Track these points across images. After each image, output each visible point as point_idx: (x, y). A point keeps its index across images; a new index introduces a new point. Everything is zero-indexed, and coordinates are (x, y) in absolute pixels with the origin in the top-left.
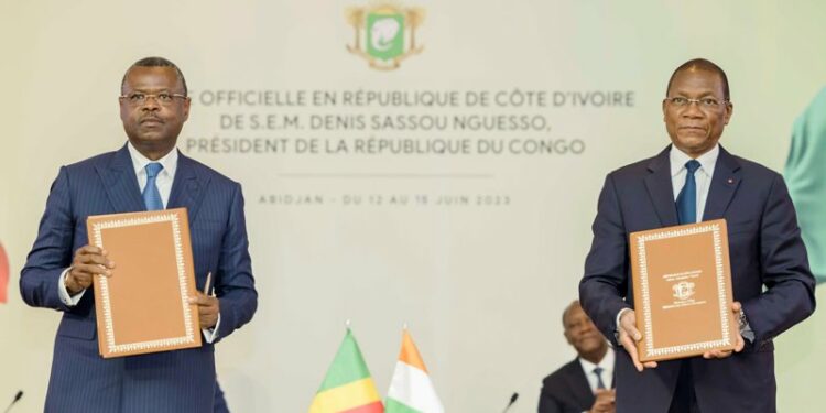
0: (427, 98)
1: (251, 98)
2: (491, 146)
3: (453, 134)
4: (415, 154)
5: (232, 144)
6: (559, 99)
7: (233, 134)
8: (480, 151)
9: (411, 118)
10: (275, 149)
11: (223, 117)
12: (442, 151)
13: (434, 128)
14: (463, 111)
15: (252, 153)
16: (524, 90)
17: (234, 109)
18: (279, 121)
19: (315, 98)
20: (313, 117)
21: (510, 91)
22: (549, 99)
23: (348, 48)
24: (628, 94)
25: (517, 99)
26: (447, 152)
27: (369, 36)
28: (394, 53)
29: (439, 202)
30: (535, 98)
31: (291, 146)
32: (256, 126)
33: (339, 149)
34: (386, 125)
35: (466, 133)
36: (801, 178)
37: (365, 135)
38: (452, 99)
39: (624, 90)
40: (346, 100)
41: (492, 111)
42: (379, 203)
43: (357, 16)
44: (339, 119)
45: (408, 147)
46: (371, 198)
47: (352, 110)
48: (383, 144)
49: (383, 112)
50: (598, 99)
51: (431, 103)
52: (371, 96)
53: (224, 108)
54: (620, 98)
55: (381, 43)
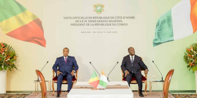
0: (105, 18)
1: (80, 18)
2: (114, 24)
6: (124, 18)
7: (77, 23)
8: (113, 25)
9: (103, 21)
10: (83, 25)
11: (76, 21)
12: (107, 25)
13: (106, 22)
14: (110, 19)
15: (80, 26)
17: (77, 19)
18: (84, 21)
19: (89, 18)
20: (89, 20)
21: (117, 16)
22: (122, 18)
23: (94, 10)
25: (118, 18)
27: (97, 9)
28: (100, 11)
30: (120, 17)
31: (86, 25)
32: (81, 22)
33: (92, 25)
35: (111, 23)
36: (158, 29)
37: (96, 23)
38: (109, 18)
39: (133, 16)
41: (114, 19)
42: (98, 33)
43: (95, 6)
44: (92, 21)
45: (102, 25)
47: (94, 19)
48: (99, 24)
49: (99, 20)
50: (129, 18)
51: (106, 18)
52: (97, 17)
53: (76, 19)
54: (133, 18)
55: (98, 10)
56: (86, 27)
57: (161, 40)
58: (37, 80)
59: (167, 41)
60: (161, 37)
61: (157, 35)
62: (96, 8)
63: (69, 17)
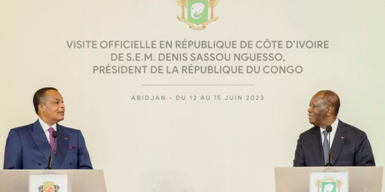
0: (220, 44)
1: (127, 45)
2: (253, 69)
3: (234, 63)
4: (214, 74)
5: (117, 69)
6: (289, 44)
7: (118, 63)
8: (248, 72)
9: (211, 55)
10: (140, 72)
11: (112, 54)
12: (228, 72)
14: (239, 51)
15: (127, 73)
16: (271, 39)
17: (118, 50)
19: (161, 44)
20: (160, 54)
21: (263, 40)
22: (284, 44)
23: (178, 17)
24: (326, 42)
25: (267, 44)
26: (230, 73)
27: (189, 12)
30: (276, 44)
31: (148, 70)
32: (130, 59)
33: (174, 71)
34: (198, 58)
35: (241, 63)
37: (187, 64)
38: (233, 44)
39: (323, 40)
40: (177, 45)
41: (254, 51)
42: (194, 99)
43: (183, 1)
44: (173, 55)
45: (210, 70)
46: (191, 97)
47: (181, 51)
48: (197, 68)
49: (197, 52)
50: (310, 44)
51: (222, 47)
52: (191, 43)
53: (112, 50)
54: (322, 44)
55: (195, 15)
56: (148, 77)
62: (186, 10)
63: (88, 42)
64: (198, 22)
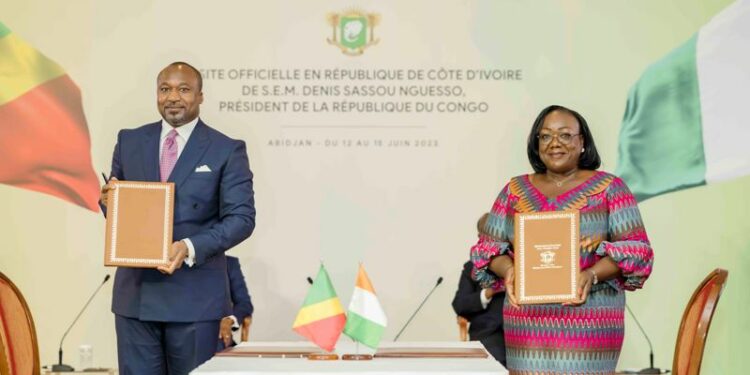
0: (382, 74)
1: (263, 74)
2: (425, 106)
3: (400, 99)
4: (373, 113)
5: (250, 105)
6: (471, 75)
7: (251, 99)
8: (418, 110)
9: (371, 88)
10: (279, 109)
11: (244, 87)
12: (392, 110)
13: (386, 95)
14: (406, 83)
15: (263, 111)
16: (447, 68)
17: (251, 82)
18: (282, 90)
19: (306, 75)
20: (305, 87)
21: (437, 69)
22: (464, 74)
23: (328, 40)
24: (518, 71)
25: (442, 75)
26: (395, 111)
27: (343, 33)
28: (359, 44)
29: (390, 145)
30: (454, 75)
31: (289, 106)
33: (322, 108)
34: (354, 92)
35: (409, 98)
36: (634, 128)
37: (340, 99)
38: (398, 75)
39: (514, 69)
40: (326, 75)
41: (426, 83)
42: (349, 145)
43: (334, 19)
44: (322, 88)
45: (369, 107)
46: (344, 142)
47: (331, 83)
48: (352, 106)
49: (352, 84)
50: (497, 75)
51: (384, 78)
52: (344, 73)
53: (245, 81)
54: (512, 75)
55: (351, 37)
57: (646, 182)
58: (57, 363)
59: (672, 186)
60: (646, 166)
61: (626, 155)
62: (338, 30)
63: (213, 71)
64: (353, 46)
